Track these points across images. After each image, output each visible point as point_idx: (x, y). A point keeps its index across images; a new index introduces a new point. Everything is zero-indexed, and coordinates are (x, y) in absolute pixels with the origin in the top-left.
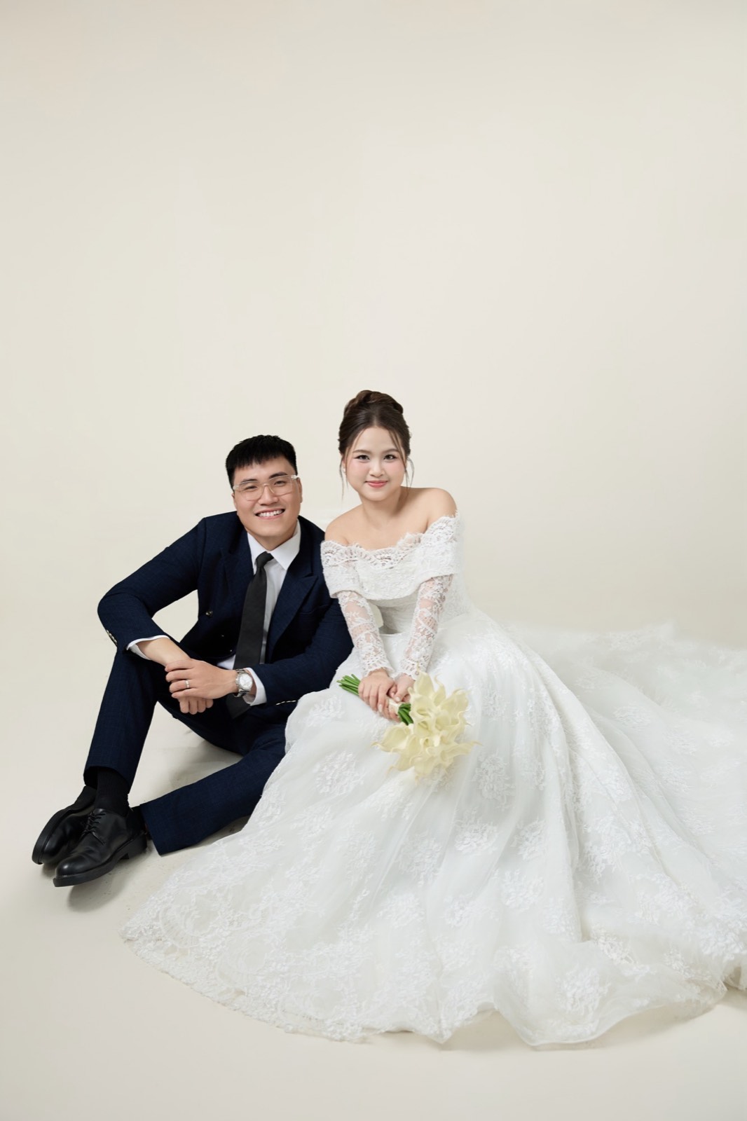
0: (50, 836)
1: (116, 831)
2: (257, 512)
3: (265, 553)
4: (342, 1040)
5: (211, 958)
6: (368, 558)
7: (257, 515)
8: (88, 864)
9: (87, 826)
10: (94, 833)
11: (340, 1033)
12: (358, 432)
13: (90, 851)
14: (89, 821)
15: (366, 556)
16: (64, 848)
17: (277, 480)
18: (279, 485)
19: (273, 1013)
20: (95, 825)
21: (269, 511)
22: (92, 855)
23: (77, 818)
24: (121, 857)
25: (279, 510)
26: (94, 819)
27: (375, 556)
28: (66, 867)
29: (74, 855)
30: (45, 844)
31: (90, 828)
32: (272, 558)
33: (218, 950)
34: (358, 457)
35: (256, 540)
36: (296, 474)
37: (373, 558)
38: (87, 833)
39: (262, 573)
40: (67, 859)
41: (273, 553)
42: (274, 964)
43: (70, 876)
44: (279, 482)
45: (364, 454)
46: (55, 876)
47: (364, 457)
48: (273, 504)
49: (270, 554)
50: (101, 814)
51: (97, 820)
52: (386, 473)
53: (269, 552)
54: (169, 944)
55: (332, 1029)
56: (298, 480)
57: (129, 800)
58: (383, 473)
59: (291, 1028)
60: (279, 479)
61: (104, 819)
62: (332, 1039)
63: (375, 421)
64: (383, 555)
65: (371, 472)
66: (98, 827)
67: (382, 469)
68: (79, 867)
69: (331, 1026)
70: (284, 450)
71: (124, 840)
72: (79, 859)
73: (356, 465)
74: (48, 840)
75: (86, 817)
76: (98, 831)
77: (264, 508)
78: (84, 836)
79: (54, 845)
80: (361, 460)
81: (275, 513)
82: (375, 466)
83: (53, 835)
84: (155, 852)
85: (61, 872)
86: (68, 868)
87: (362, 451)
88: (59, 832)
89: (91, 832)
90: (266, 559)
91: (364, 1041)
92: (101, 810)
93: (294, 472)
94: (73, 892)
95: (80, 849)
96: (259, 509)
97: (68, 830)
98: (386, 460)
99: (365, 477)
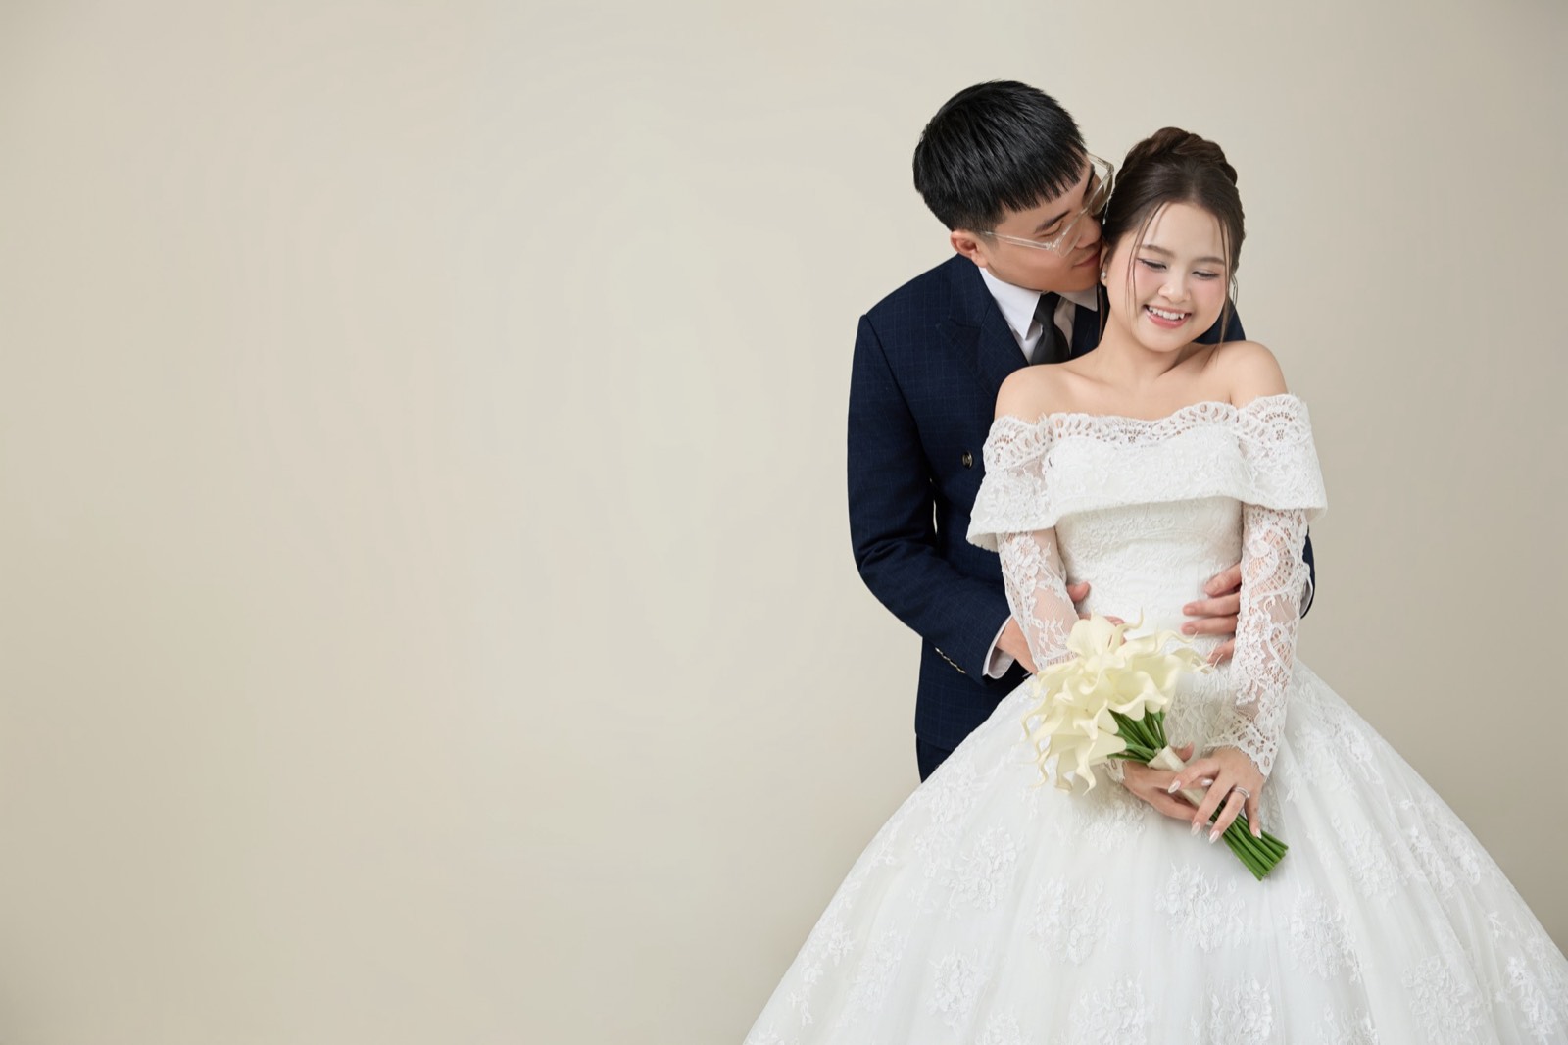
65: (1163, 293)
99: (1148, 300)
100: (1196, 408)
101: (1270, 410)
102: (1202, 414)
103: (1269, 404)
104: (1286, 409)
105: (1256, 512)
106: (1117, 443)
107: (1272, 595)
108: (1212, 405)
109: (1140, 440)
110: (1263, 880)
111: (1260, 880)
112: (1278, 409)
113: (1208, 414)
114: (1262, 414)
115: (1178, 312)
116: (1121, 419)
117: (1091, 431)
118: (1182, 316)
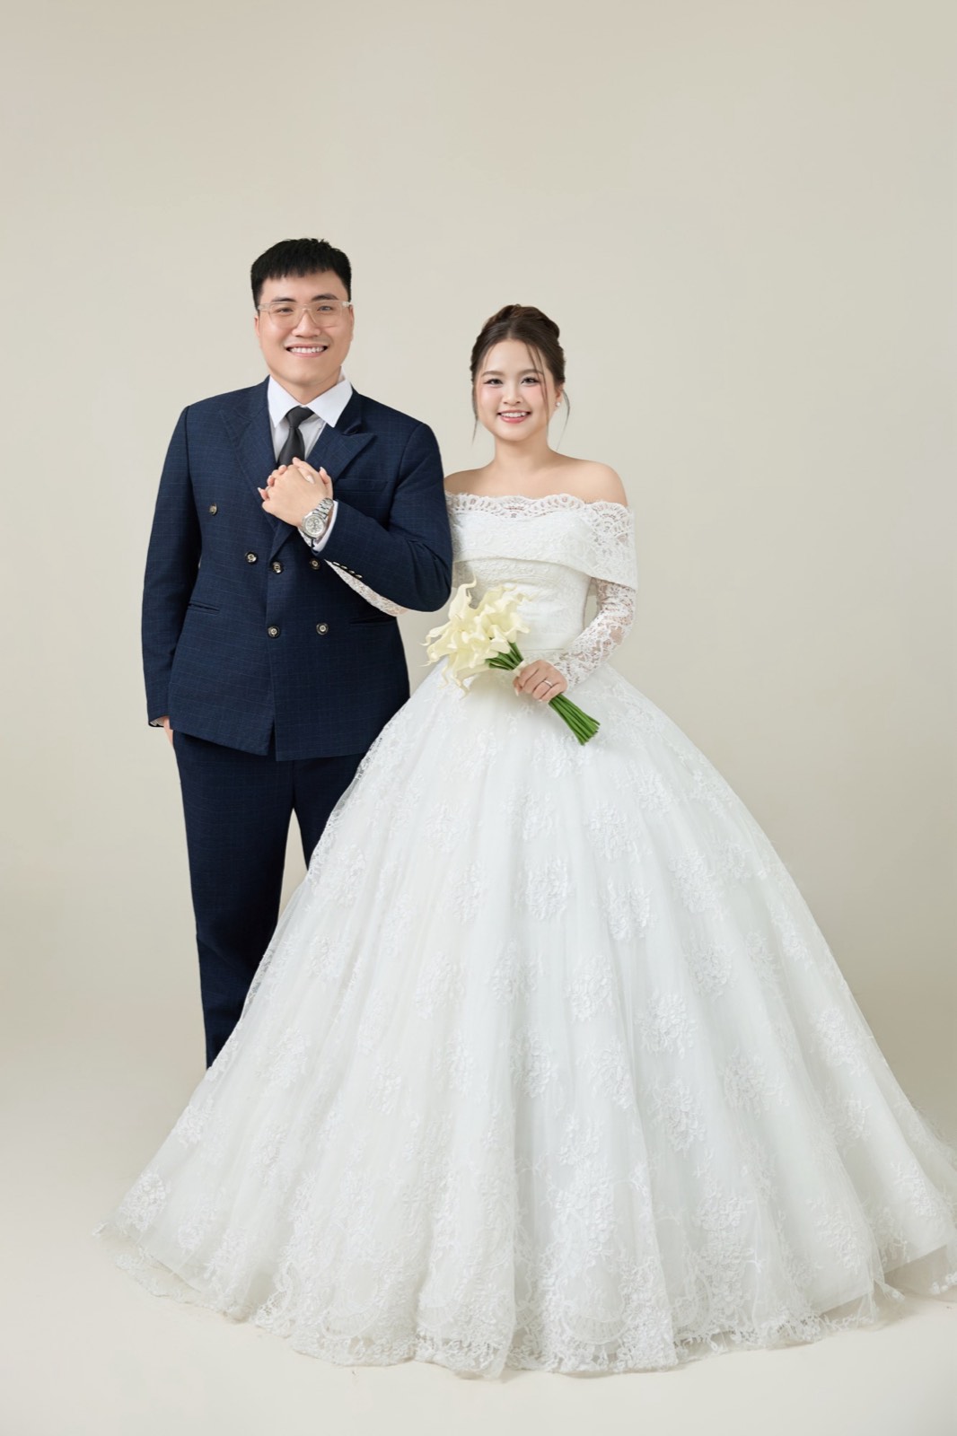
2: (288, 344)
3: (297, 407)
6: (492, 506)
7: (289, 349)
12: (487, 349)
15: (489, 504)
17: (323, 304)
18: (325, 312)
21: (307, 347)
25: (320, 346)
27: (501, 504)
32: (312, 411)
34: (489, 382)
35: (280, 384)
36: (349, 299)
37: (499, 508)
41: (312, 405)
44: (324, 308)
45: (494, 377)
47: (497, 381)
48: (312, 337)
49: (304, 409)
52: (524, 401)
53: (301, 406)
56: (350, 309)
58: (520, 400)
60: (324, 302)
63: (510, 334)
64: (512, 505)
65: (504, 400)
67: (518, 394)
70: (338, 264)
73: (487, 394)
77: (299, 342)
80: (492, 385)
81: (314, 350)
82: (508, 391)
87: (493, 373)
90: (300, 415)
93: (347, 299)
96: (291, 341)
98: (525, 384)
99: (497, 408)
100: (559, 497)
101: (607, 511)
102: (563, 503)
103: (607, 508)
104: (615, 513)
105: (614, 587)
106: (503, 517)
107: (617, 625)
108: (571, 498)
109: (520, 515)
110: (586, 744)
111: (582, 744)
112: (611, 512)
113: (567, 504)
114: (601, 513)
115: (519, 412)
116: (512, 497)
117: (489, 509)
118: (523, 414)
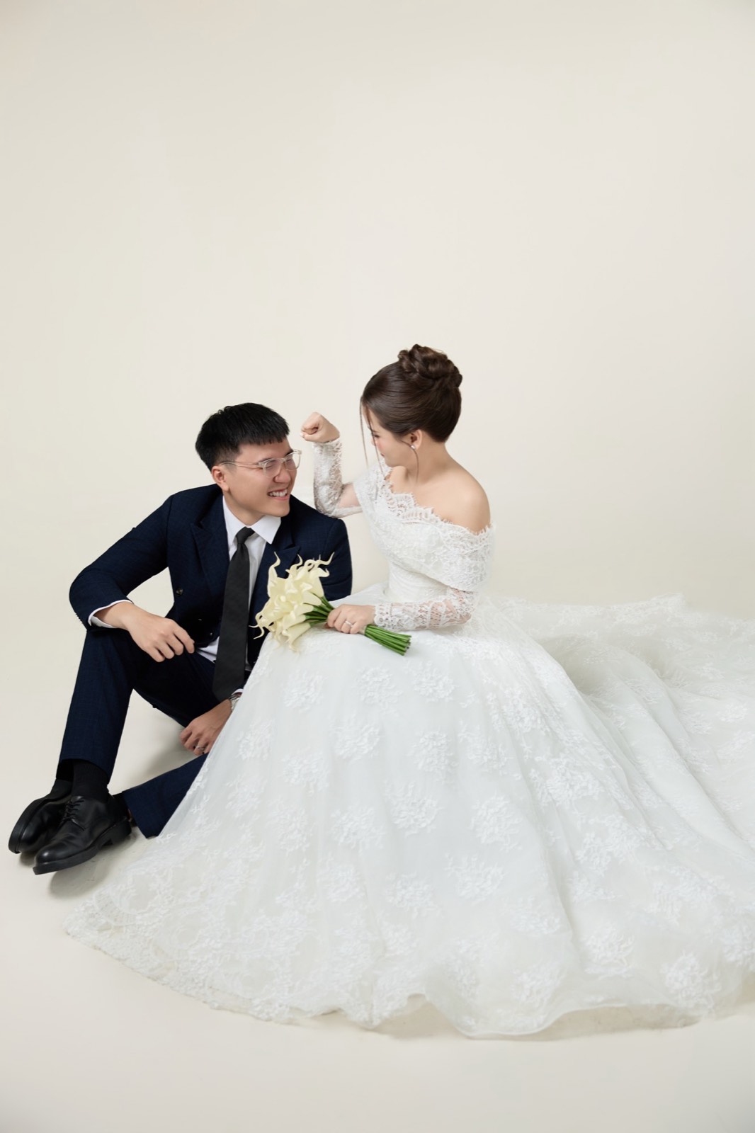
0: (27, 825)
1: (98, 818)
3: (245, 529)
4: (269, 1020)
5: (147, 935)
8: (70, 850)
9: (66, 815)
10: (74, 821)
11: (268, 1014)
13: (71, 838)
14: (67, 810)
16: (43, 837)
19: (201, 988)
20: (73, 812)
22: (74, 842)
23: (55, 806)
24: (104, 843)
26: (72, 806)
28: (46, 854)
29: (54, 842)
30: (22, 833)
31: (68, 815)
32: (253, 532)
33: (154, 926)
38: (65, 821)
39: (243, 550)
40: (48, 846)
41: (253, 527)
42: (208, 940)
43: (51, 862)
46: (35, 865)
49: (250, 529)
50: (80, 801)
51: (76, 807)
53: (248, 527)
54: (103, 921)
55: (258, 1008)
57: (109, 787)
59: (216, 1005)
61: (84, 807)
62: (258, 1018)
66: (77, 813)
68: (60, 854)
69: (257, 1006)
71: (107, 826)
72: (60, 846)
74: (25, 828)
75: (63, 806)
76: (77, 818)
78: (63, 824)
79: (31, 833)
83: (31, 824)
84: (142, 836)
85: (41, 860)
86: (48, 856)
88: (37, 820)
89: (70, 820)
90: (246, 534)
91: (290, 1022)
92: (79, 797)
94: (55, 878)
95: (60, 837)
97: (46, 818)
